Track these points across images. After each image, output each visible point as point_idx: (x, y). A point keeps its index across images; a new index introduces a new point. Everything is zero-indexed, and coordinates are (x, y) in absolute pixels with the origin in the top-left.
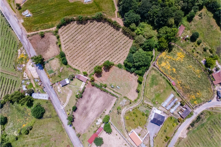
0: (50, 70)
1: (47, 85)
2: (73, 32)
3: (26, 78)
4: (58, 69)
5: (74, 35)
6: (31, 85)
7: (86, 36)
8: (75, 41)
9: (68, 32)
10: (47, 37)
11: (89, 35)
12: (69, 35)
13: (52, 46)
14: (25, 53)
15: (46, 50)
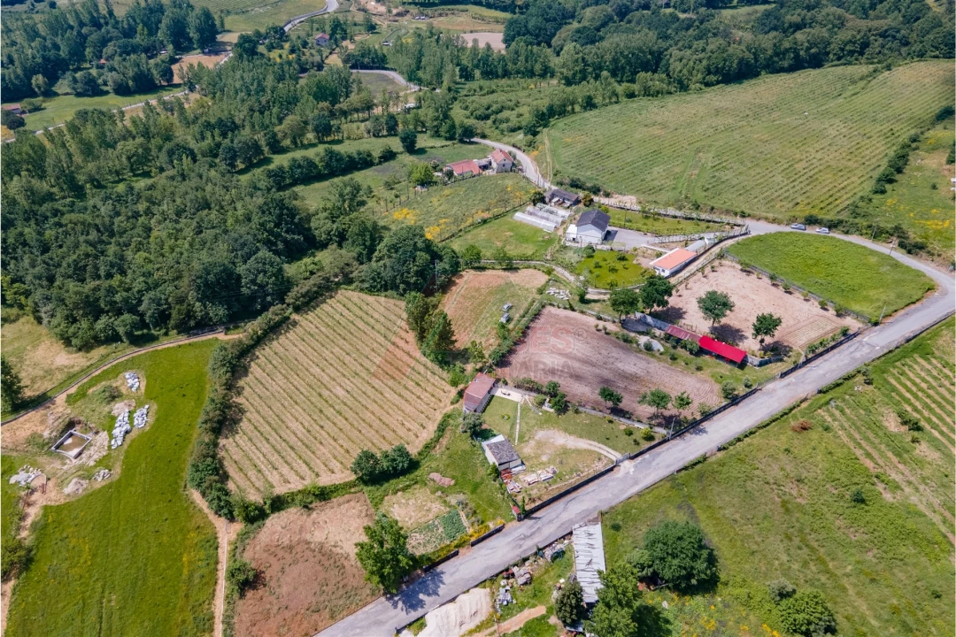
0: (441, 529)
1: (529, 542)
2: (266, 448)
4: (439, 493)
5: (281, 446)
7: (296, 407)
8: (309, 440)
9: (262, 467)
10: (265, 556)
11: (295, 397)
12: (279, 463)
13: (316, 533)
15: (332, 561)
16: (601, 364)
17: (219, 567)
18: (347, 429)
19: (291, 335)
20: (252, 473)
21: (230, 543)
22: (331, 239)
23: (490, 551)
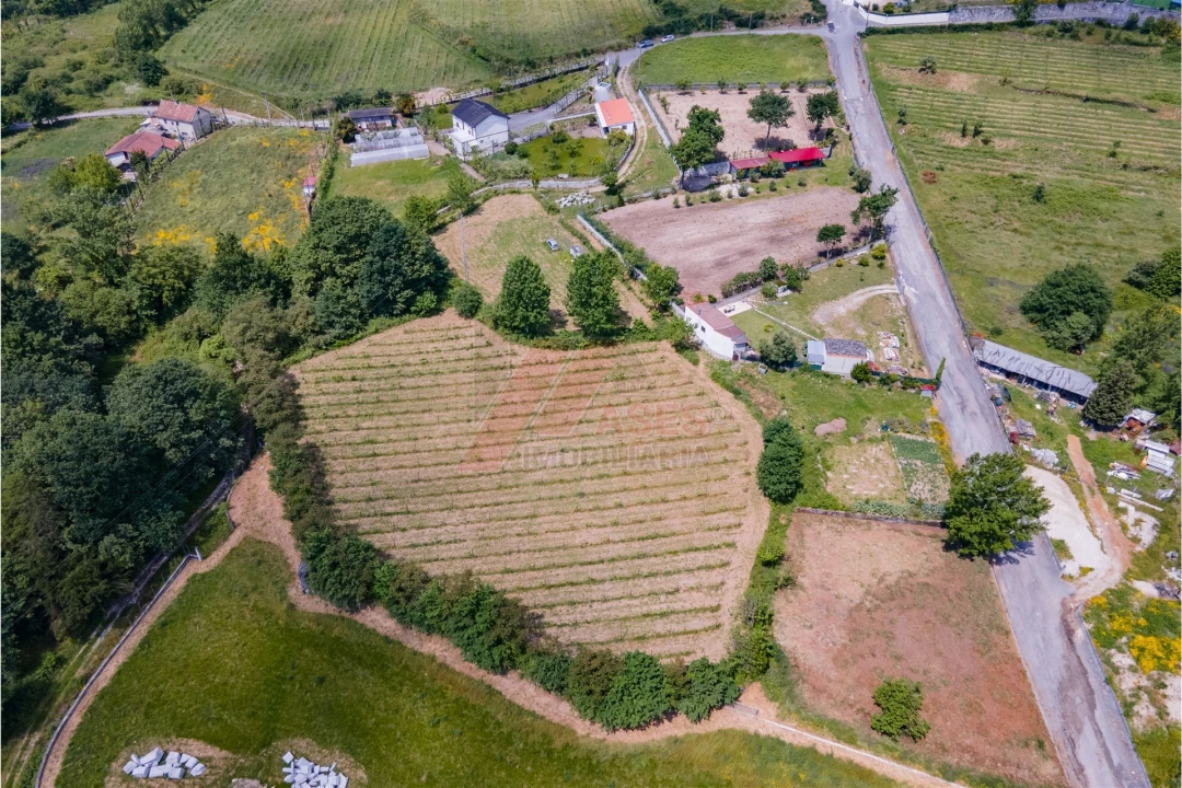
0: (918, 463)
1: (973, 405)
2: (610, 589)
3: (1139, 508)
4: (853, 440)
5: (623, 569)
7: (538, 520)
8: (637, 531)
9: (656, 608)
10: (855, 671)
11: (514, 514)
12: (662, 583)
13: (842, 592)
14: (1123, 660)
15: (908, 593)
16: (738, 230)
17: (822, 750)
18: (648, 480)
19: (335, 465)
20: (660, 626)
21: (781, 718)
23: (968, 441)
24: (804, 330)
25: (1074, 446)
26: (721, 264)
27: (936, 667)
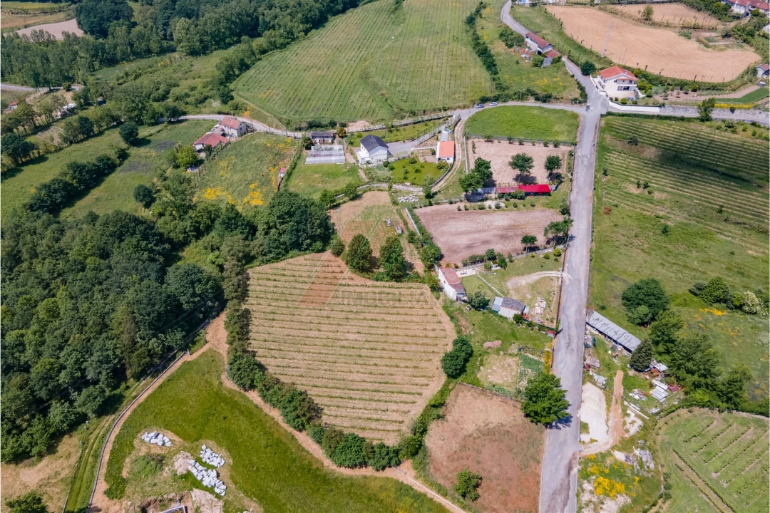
0: (530, 371)
1: (574, 346)
2: (357, 404)
3: (637, 416)
4: (501, 353)
5: (367, 395)
6: (628, 385)
7: (337, 365)
8: (379, 378)
9: (375, 416)
10: (456, 464)
11: (327, 360)
12: (382, 406)
13: (465, 426)
14: (587, 486)
15: (497, 434)
16: (487, 228)
17: (429, 496)
18: (394, 355)
19: (255, 322)
20: (373, 425)
21: (416, 478)
22: (188, 236)
23: (563, 364)
24: (499, 290)
25: (619, 376)
26: (470, 247)
27: (495, 471)
